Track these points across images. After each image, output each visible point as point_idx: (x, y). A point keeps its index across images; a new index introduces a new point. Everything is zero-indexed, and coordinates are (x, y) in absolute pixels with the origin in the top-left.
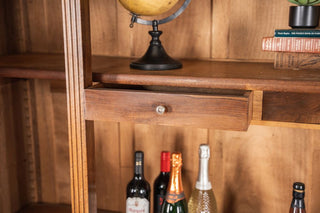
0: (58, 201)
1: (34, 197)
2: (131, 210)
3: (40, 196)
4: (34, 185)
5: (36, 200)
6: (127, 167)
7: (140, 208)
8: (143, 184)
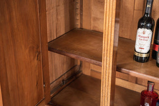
0: (92, 29)
1: (78, 24)
2: (139, 36)
3: (81, 24)
4: (78, 17)
5: (79, 27)
6: (139, 10)
7: (146, 35)
8: (150, 20)
